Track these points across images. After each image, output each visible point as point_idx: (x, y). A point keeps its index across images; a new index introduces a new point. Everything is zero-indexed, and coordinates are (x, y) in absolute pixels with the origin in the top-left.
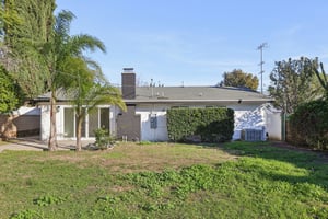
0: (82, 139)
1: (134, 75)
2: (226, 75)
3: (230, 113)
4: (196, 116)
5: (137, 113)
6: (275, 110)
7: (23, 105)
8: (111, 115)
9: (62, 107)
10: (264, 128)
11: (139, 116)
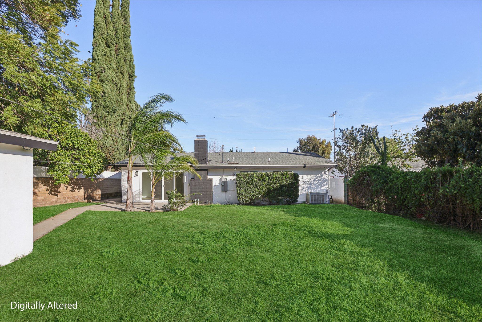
0: (156, 201)
1: (206, 141)
2: (300, 141)
3: (296, 177)
4: (264, 180)
5: (209, 177)
6: (340, 174)
7: (106, 169)
8: (185, 179)
9: (140, 172)
10: (327, 191)
11: (211, 180)
